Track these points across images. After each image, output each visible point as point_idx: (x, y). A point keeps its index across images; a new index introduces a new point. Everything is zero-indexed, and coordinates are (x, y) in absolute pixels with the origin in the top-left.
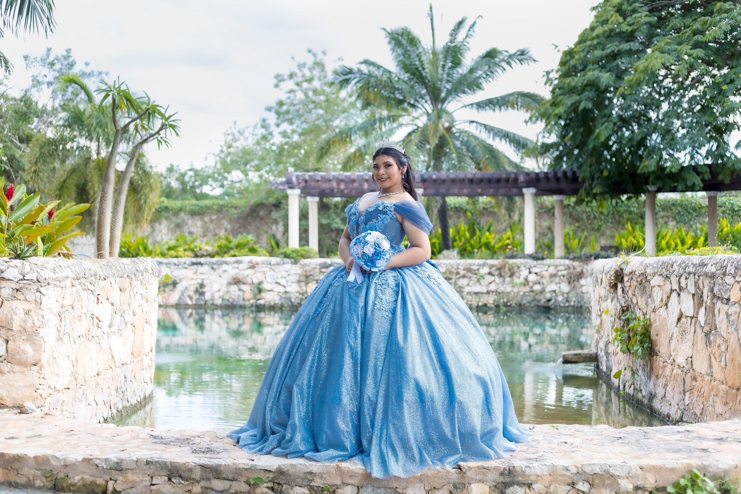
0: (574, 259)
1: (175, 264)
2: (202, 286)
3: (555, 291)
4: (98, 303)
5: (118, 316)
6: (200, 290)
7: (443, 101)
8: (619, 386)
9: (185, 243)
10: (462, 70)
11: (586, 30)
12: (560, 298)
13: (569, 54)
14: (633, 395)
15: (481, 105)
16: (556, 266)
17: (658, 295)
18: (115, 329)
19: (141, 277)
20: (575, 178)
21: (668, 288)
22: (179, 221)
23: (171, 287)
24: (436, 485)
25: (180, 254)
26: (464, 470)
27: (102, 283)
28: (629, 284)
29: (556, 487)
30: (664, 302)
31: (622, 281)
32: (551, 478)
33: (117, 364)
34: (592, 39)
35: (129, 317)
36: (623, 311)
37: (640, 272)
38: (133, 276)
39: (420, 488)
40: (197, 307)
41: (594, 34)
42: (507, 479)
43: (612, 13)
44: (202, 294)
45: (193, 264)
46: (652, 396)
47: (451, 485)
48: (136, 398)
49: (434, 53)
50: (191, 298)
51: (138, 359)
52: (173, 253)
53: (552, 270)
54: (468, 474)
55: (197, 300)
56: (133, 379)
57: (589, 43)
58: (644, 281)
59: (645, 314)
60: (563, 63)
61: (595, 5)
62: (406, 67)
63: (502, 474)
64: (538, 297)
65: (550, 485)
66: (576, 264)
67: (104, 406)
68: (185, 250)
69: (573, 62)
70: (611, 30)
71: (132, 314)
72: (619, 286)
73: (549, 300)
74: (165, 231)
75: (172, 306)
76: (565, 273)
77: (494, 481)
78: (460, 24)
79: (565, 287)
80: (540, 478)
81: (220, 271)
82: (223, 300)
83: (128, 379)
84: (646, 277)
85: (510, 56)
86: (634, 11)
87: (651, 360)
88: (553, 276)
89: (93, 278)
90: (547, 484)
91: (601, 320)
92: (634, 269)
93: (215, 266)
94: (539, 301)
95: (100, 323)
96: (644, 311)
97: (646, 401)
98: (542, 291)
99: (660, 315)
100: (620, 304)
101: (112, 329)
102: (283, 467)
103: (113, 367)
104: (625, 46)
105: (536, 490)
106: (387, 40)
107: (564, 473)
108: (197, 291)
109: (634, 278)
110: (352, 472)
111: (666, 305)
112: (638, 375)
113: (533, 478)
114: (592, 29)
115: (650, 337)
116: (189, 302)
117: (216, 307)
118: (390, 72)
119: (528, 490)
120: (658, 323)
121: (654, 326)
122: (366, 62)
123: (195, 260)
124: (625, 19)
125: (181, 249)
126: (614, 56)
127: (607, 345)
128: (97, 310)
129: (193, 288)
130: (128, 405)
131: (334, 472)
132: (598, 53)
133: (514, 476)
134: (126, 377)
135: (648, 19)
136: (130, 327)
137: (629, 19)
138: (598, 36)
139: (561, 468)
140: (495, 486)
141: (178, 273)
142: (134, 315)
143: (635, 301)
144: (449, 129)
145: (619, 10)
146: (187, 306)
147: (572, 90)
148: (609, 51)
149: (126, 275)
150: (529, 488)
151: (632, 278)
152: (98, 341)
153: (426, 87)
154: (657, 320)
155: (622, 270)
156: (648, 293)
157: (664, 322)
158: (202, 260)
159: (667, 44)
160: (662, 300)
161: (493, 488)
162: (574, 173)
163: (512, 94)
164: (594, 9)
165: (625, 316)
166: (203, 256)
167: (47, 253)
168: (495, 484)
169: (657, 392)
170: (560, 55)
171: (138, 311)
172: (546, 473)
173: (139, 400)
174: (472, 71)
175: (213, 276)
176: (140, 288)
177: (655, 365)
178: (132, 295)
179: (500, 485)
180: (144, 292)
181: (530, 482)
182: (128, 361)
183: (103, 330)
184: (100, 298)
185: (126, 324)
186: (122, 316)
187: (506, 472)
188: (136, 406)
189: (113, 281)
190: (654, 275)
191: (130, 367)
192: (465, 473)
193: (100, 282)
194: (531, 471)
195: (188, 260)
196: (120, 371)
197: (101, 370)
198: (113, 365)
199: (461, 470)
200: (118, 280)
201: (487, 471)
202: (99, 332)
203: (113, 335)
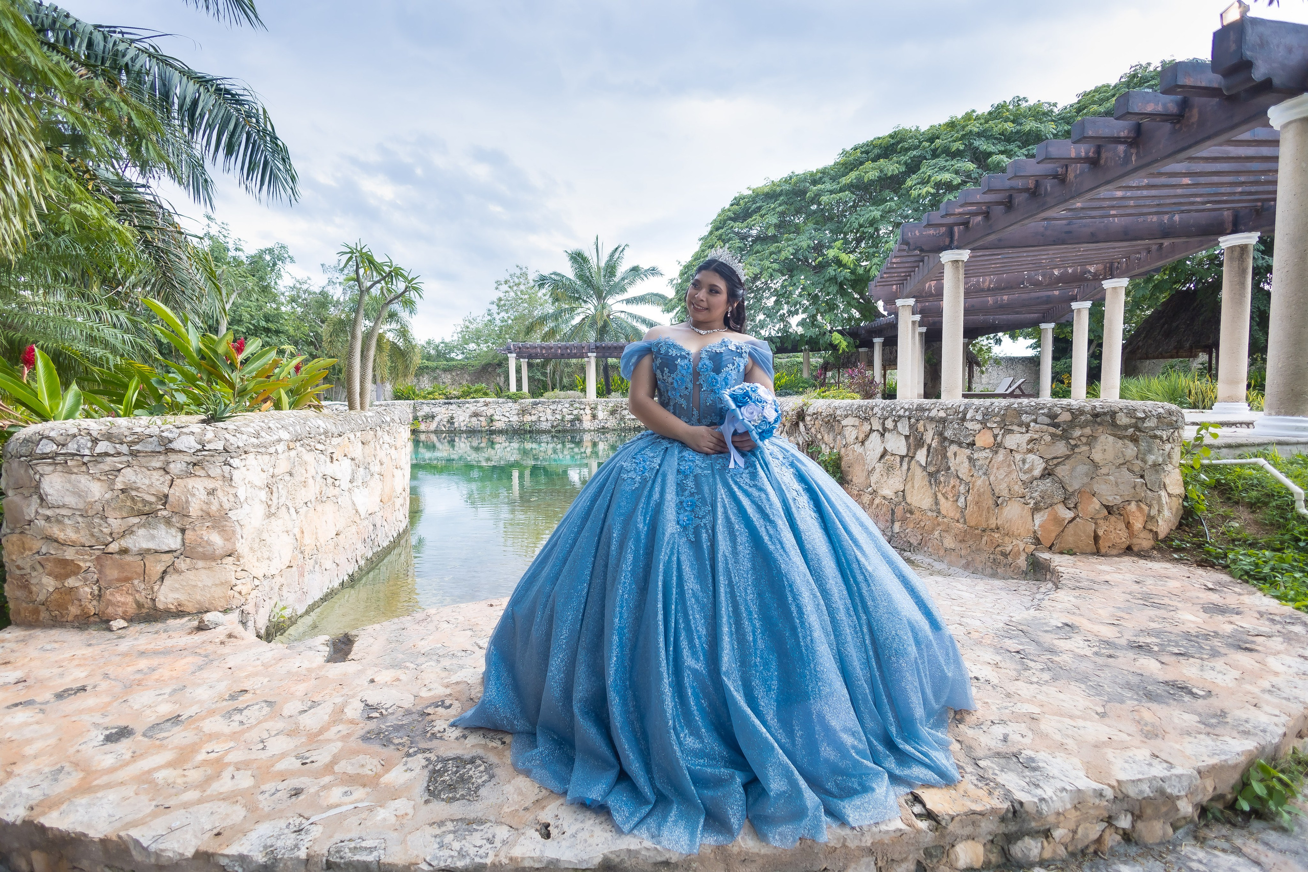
1: (433, 404)
2: (452, 418)
4: (332, 462)
5: (361, 469)
6: (451, 421)
7: (604, 299)
9: (440, 389)
10: (616, 279)
11: (697, 253)
15: (628, 301)
17: (851, 434)
18: (359, 482)
19: (387, 428)
21: (866, 427)
22: (436, 375)
23: (431, 419)
24: (896, 857)
25: (436, 397)
26: (943, 823)
27: (335, 441)
28: (813, 423)
29: (1086, 829)
30: (860, 439)
31: (803, 420)
32: (1078, 813)
33: (362, 517)
35: (375, 468)
36: (808, 445)
37: (828, 414)
38: (378, 428)
39: (868, 865)
40: (449, 432)
42: (1012, 828)
44: (453, 423)
45: (445, 403)
47: (922, 852)
48: (388, 540)
49: (599, 268)
50: (445, 426)
51: (389, 504)
52: (431, 396)
54: (951, 827)
55: (449, 427)
56: (385, 523)
58: (832, 421)
59: (831, 449)
60: (682, 274)
62: (581, 277)
63: (1003, 819)
65: (1077, 827)
67: (348, 563)
68: (440, 394)
69: (690, 273)
71: (379, 464)
72: (801, 424)
74: (426, 382)
75: (432, 432)
77: (990, 834)
78: (617, 249)
80: (1062, 818)
81: (464, 408)
82: (467, 427)
83: (378, 526)
84: (836, 418)
85: (646, 271)
89: (323, 437)
90: (1072, 826)
92: (820, 410)
93: (461, 405)
95: (337, 483)
96: (832, 446)
99: (854, 451)
100: (804, 439)
101: (354, 484)
102: (613, 856)
103: (358, 521)
105: (1057, 840)
106: (568, 259)
107: (1097, 801)
108: (448, 421)
109: (820, 417)
110: (747, 853)
111: (863, 443)
113: (1052, 819)
115: (839, 468)
116: (444, 429)
117: (462, 432)
118: (570, 280)
119: (1045, 843)
120: (851, 457)
121: (845, 459)
122: (555, 273)
123: (446, 401)
125: (437, 394)
128: (330, 469)
129: (446, 420)
130: (379, 550)
131: (712, 855)
133: (1024, 821)
134: (375, 526)
136: (377, 477)
139: (1091, 793)
140: (992, 841)
141: (436, 410)
142: (381, 464)
143: (819, 436)
144: (608, 316)
145: (720, 238)
146: (442, 432)
149: (368, 428)
150: (1047, 837)
151: (817, 418)
152: (335, 501)
153: (593, 289)
154: (851, 455)
155: (803, 410)
156: (838, 431)
157: (861, 459)
158: (452, 401)
160: (857, 438)
161: (988, 846)
163: (648, 294)
164: (701, 239)
165: (811, 449)
166: (452, 398)
167: (294, 405)
168: (991, 838)
170: (681, 268)
171: (385, 460)
172: (1069, 806)
173: (392, 540)
174: (623, 279)
175: (460, 412)
176: (387, 438)
178: (378, 447)
179: (999, 838)
180: (392, 441)
181: (1048, 827)
182: (377, 509)
183: (342, 487)
184: (334, 456)
185: (372, 475)
186: (366, 468)
187: (1010, 815)
188: (388, 547)
189: (352, 436)
190: (846, 416)
191: (379, 514)
192: (945, 828)
193: (334, 439)
194: (1048, 806)
195: (442, 401)
196: (366, 522)
197: (341, 529)
198: (357, 519)
199: (938, 822)
200: (358, 434)
201: (979, 817)
202: (337, 491)
203: (356, 489)
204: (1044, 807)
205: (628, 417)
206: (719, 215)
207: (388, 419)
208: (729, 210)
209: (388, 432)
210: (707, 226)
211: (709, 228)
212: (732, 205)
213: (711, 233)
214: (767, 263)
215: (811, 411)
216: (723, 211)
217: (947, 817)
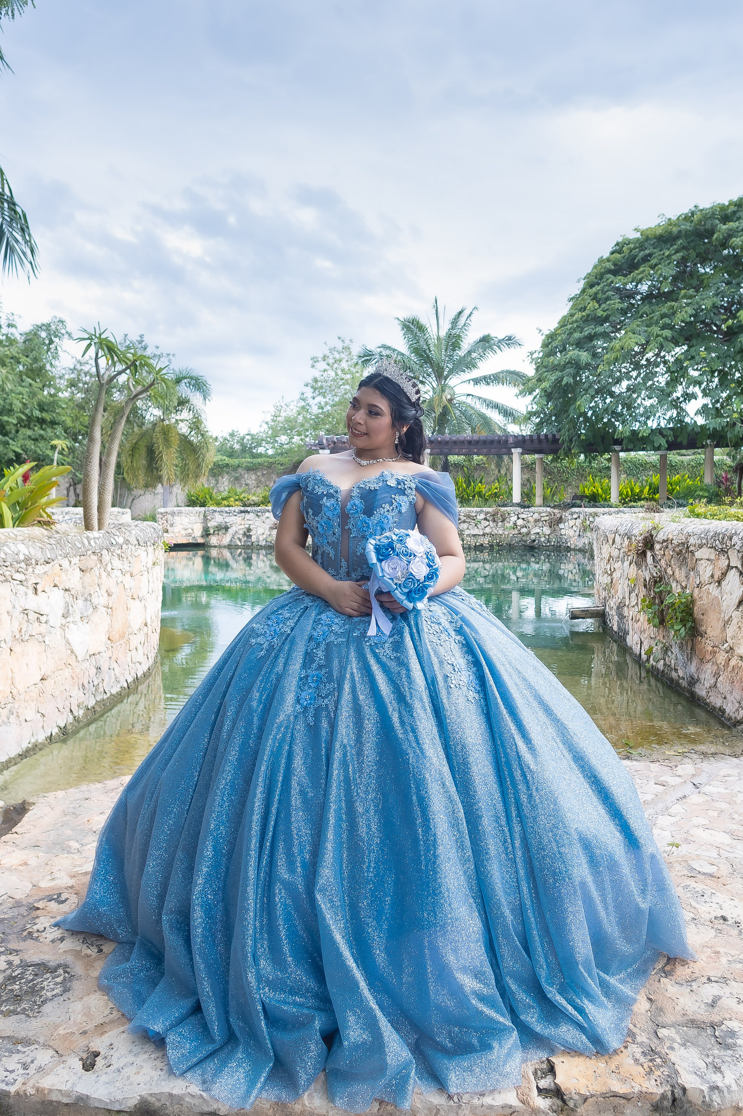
0: (554, 507)
1: (227, 512)
2: (249, 530)
3: (538, 533)
4: (36, 593)
5: (80, 602)
6: (248, 531)
7: (446, 378)
8: (640, 654)
9: (236, 494)
10: (461, 353)
11: (564, 318)
12: (543, 539)
13: (552, 337)
14: (663, 671)
15: (477, 381)
16: (540, 513)
17: (705, 570)
18: (76, 617)
19: (119, 552)
20: (555, 440)
21: (723, 563)
22: (237, 475)
23: (224, 531)
25: (232, 503)
26: (571, 1104)
27: (40, 569)
28: (662, 553)
30: (716, 578)
31: (652, 548)
33: (80, 659)
34: (572, 323)
35: (101, 599)
36: (656, 582)
37: (680, 541)
38: (105, 552)
40: (245, 547)
41: (574, 319)
43: (589, 301)
44: (249, 537)
45: (242, 512)
46: (693, 681)
48: (119, 686)
49: (438, 338)
50: (240, 540)
51: (121, 642)
52: (225, 502)
53: (536, 516)
54: (582, 1110)
55: (245, 541)
56: (115, 665)
57: (569, 326)
58: (684, 551)
59: (684, 588)
60: (545, 345)
61: (571, 296)
62: (417, 351)
63: (657, 1107)
64: (524, 539)
66: (556, 511)
67: (59, 713)
68: (236, 500)
69: (554, 344)
70: (588, 315)
71: (106, 595)
72: (649, 554)
73: (534, 541)
74: (226, 483)
75: (225, 547)
76: (547, 518)
78: (460, 313)
79: (547, 530)
81: (263, 518)
82: (266, 541)
83: (105, 667)
84: (688, 547)
85: (500, 341)
86: (608, 299)
87: (692, 640)
88: (537, 521)
89: (23, 565)
91: (612, 579)
92: (670, 537)
93: (259, 514)
94: (526, 541)
95: (43, 619)
96: (684, 584)
97: (684, 683)
98: (528, 534)
99: (709, 593)
100: (651, 574)
101: (70, 619)
103: (74, 664)
104: (600, 329)
106: (400, 328)
108: (244, 534)
109: (670, 546)
111: (719, 582)
112: (672, 653)
114: (572, 315)
115: (691, 615)
116: (239, 544)
117: (261, 547)
118: (402, 354)
120: (705, 601)
121: (698, 603)
122: (385, 347)
123: (242, 509)
124: (600, 306)
125: (232, 499)
126: (591, 338)
127: (620, 607)
128: (33, 602)
129: (241, 532)
130: (105, 697)
132: (577, 335)
133: (685, 1113)
134: (99, 668)
135: (621, 306)
136: (102, 609)
137: (603, 306)
138: (576, 321)
141: (230, 520)
142: (109, 595)
143: (669, 571)
144: (450, 401)
145: (595, 298)
146: (237, 547)
147: (555, 368)
148: (586, 333)
149: (90, 552)
151: (667, 547)
152: (41, 639)
153: (432, 367)
154: (704, 598)
155: (652, 536)
156: (690, 566)
157: (716, 603)
158: (249, 509)
159: (638, 326)
160: (712, 576)
162: (554, 436)
163: (502, 372)
164: (572, 299)
165: (659, 588)
166: (250, 505)
167: (19, 521)
169: (702, 677)
170: (543, 337)
171: (114, 590)
173: (125, 685)
174: (469, 353)
175: (258, 522)
176: (117, 563)
177: (698, 647)
178: (104, 574)
180: (126, 567)
182: (103, 649)
183: (51, 623)
184: (39, 587)
185: (95, 608)
186: (86, 600)
187: (667, 1104)
188: (119, 694)
189: (65, 563)
190: (701, 546)
191: (106, 655)
192: (572, 1110)
193: (38, 567)
194: (723, 1098)
195: (237, 509)
196: (86, 664)
197: (49, 673)
198: (72, 661)
199: (564, 1101)
200: (75, 560)
201: (622, 1101)
202: (43, 628)
203: (71, 625)
204: (716, 1098)
205: (467, 532)
206: (595, 267)
207: (121, 540)
208: (608, 260)
209: (119, 556)
210: (579, 281)
211: (581, 285)
212: (612, 253)
213: (583, 291)
214: (655, 330)
215: (660, 537)
216: (601, 261)
217: (576, 1097)
